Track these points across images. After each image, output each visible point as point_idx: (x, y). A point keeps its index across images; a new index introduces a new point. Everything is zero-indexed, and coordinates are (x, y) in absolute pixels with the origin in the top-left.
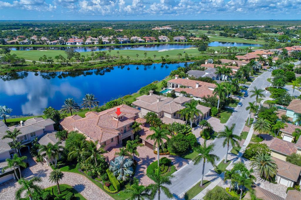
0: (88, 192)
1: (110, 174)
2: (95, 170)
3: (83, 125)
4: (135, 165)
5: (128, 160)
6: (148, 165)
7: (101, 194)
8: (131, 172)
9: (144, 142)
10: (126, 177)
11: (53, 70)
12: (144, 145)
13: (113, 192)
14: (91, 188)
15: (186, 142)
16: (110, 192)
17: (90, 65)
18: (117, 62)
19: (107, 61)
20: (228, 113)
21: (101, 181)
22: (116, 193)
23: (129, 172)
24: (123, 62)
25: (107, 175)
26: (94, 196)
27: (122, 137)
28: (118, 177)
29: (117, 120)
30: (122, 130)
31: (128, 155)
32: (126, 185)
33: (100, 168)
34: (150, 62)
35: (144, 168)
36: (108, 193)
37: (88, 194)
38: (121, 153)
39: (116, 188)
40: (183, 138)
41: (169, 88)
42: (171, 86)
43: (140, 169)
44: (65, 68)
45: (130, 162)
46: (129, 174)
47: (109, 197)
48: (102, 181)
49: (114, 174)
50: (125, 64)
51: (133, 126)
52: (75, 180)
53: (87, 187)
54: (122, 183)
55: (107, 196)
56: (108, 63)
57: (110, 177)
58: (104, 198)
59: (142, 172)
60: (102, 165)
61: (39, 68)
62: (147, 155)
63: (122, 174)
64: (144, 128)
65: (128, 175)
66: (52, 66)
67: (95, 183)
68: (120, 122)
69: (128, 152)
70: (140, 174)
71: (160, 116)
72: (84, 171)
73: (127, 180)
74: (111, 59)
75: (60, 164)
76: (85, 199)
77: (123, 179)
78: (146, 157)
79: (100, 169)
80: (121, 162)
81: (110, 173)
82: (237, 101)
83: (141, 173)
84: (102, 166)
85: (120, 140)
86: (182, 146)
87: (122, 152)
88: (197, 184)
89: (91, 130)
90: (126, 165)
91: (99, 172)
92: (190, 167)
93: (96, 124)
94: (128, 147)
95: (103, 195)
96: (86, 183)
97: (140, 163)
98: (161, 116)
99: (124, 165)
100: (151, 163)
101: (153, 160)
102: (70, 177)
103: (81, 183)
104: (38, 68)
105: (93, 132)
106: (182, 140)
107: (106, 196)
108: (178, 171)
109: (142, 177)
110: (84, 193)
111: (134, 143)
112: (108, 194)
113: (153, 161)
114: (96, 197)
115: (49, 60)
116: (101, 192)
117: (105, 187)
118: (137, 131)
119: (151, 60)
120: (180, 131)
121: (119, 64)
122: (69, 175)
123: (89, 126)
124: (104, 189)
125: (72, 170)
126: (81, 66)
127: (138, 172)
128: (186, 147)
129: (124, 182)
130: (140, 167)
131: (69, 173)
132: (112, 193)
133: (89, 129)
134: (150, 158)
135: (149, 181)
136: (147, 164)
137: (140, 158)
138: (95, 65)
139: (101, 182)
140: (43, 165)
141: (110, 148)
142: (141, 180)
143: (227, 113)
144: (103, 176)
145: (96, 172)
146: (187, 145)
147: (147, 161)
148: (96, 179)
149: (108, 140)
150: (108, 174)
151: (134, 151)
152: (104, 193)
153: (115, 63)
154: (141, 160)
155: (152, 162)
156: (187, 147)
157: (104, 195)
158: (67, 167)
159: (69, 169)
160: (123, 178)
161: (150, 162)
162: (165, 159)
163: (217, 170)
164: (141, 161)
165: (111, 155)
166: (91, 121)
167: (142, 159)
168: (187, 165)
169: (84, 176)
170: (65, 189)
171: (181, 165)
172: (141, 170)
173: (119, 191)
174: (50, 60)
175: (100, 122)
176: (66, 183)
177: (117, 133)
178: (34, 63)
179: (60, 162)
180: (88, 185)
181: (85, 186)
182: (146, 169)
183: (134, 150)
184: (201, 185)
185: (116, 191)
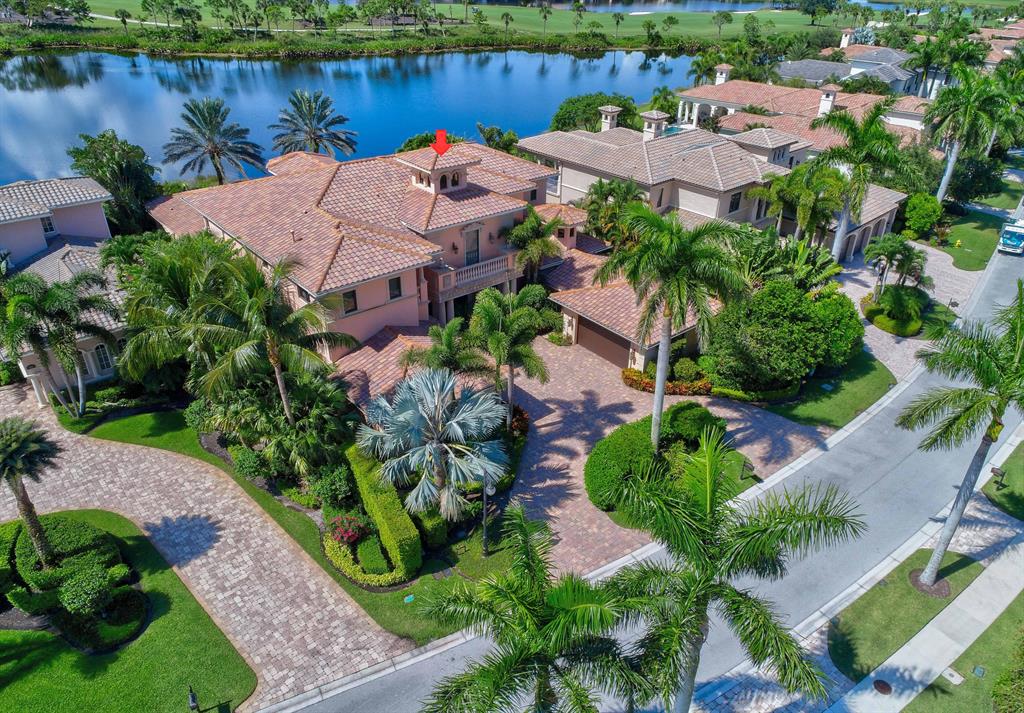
0: (226, 568)
1: (370, 470)
2: (279, 445)
3: (245, 206)
4: (516, 433)
5: (478, 398)
6: (593, 439)
7: (303, 586)
8: (494, 470)
9: (570, 324)
10: (460, 499)
11: (196, 51)
12: (567, 342)
13: (374, 579)
14: (248, 547)
15: (814, 329)
16: (360, 577)
17: (350, 42)
18: (462, 37)
19: (421, 31)
20: (981, 228)
21: (316, 507)
22: (394, 585)
23: (480, 467)
24: (485, 37)
25: (351, 479)
26: (255, 593)
27: (453, 282)
28: (413, 493)
29: (432, 190)
30: (455, 248)
31: (482, 369)
32: (457, 542)
33: (312, 437)
34: (598, 43)
35: (572, 454)
36: (347, 583)
37: (225, 578)
38: (435, 351)
39: (396, 555)
40: (795, 305)
41: (682, 126)
42: (694, 117)
43: (546, 459)
44: (246, 45)
45: (487, 412)
46: (478, 478)
47: (350, 608)
48: (321, 511)
49: (384, 473)
50: (491, 45)
51: (518, 231)
52: (165, 491)
53: (227, 536)
54: (435, 529)
55: (338, 601)
56: (422, 39)
57: (363, 487)
58: (318, 616)
59: (556, 473)
60: (319, 417)
61: (142, 41)
62: (583, 388)
63: (436, 479)
64: (576, 254)
65: (474, 485)
66: (196, 37)
67: (277, 515)
68: (446, 203)
69: (477, 351)
70: (549, 482)
71: (659, 205)
72: (230, 449)
73: (464, 513)
74: (436, 26)
75: (107, 404)
76: (199, 607)
77: (442, 510)
78: (582, 397)
79: (310, 441)
80: (432, 403)
81: (367, 465)
82: (1011, 187)
83: (554, 482)
84: (325, 421)
85: (442, 300)
86: (791, 347)
87: (444, 348)
88: (900, 569)
89: (282, 229)
90: (463, 425)
91: (301, 454)
92: (834, 469)
93: (313, 199)
94: (484, 322)
95: (313, 596)
96: (226, 511)
97: (544, 424)
98: (664, 205)
99: (453, 422)
100: (608, 431)
101: (623, 416)
102: (147, 474)
103: (200, 511)
104: (139, 40)
105: (289, 240)
106: (794, 318)
107: (331, 601)
108: (770, 482)
109: (556, 504)
110: (204, 574)
111: (521, 304)
112: (346, 589)
113: (619, 421)
114: (271, 604)
115: (182, 9)
116: (306, 573)
117: (330, 544)
118: (536, 259)
119: (603, 36)
120: (780, 269)
121: (467, 45)
122: (140, 461)
123: (274, 207)
124: (325, 556)
125: (166, 436)
126: (312, 40)
127: (531, 475)
128: (811, 360)
129: (448, 523)
130: (546, 444)
131: (141, 450)
132: (369, 588)
133: (271, 223)
134: (603, 403)
135: (600, 527)
136: (588, 433)
137: (546, 401)
138: (371, 42)
139: (317, 517)
140: (23, 399)
141: (381, 331)
142: (549, 518)
143: (979, 231)
144: (326, 481)
145: (287, 453)
146: (816, 347)
147: (587, 417)
148: (290, 497)
149: (367, 283)
150: (358, 471)
151: (521, 348)
152: (318, 581)
153: (454, 39)
154: (553, 411)
155: (617, 427)
156: (815, 356)
157: (319, 592)
158: (148, 419)
159: (151, 429)
160: (444, 502)
161: (606, 425)
162: (695, 411)
163: (1000, 492)
164: (554, 417)
165: (380, 367)
166: (287, 186)
167: (562, 404)
168: (815, 453)
169: (222, 473)
170: (87, 539)
171: (780, 453)
172: (555, 461)
173: (411, 580)
174: (185, 7)
175: (337, 195)
176: (111, 507)
177: (424, 253)
178: (124, 22)
179: (111, 390)
180: (240, 524)
181: (220, 529)
182: (584, 459)
183: (515, 342)
184: (927, 576)
185: (399, 574)
